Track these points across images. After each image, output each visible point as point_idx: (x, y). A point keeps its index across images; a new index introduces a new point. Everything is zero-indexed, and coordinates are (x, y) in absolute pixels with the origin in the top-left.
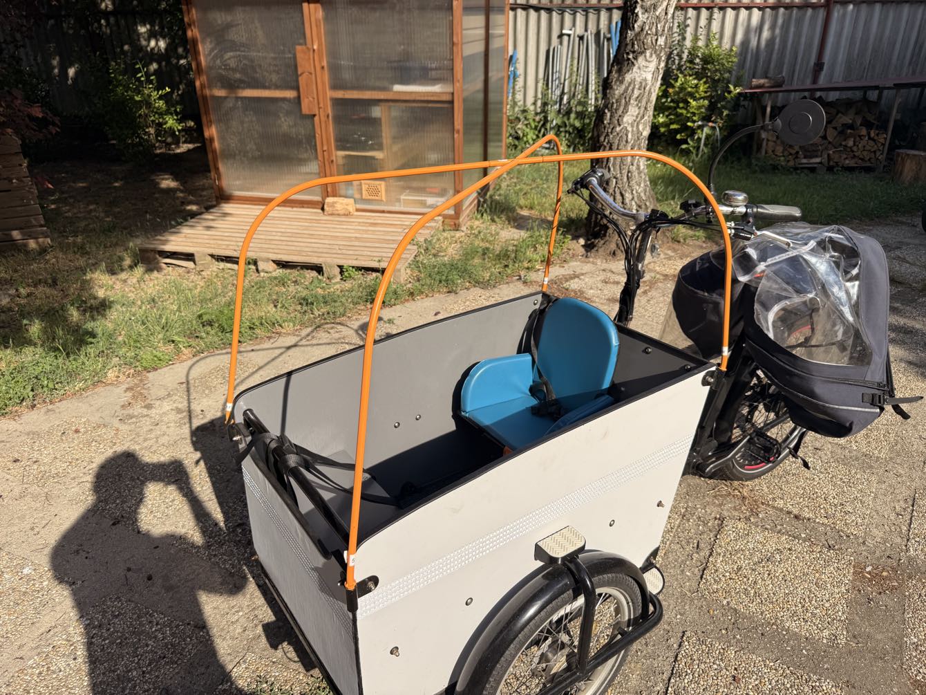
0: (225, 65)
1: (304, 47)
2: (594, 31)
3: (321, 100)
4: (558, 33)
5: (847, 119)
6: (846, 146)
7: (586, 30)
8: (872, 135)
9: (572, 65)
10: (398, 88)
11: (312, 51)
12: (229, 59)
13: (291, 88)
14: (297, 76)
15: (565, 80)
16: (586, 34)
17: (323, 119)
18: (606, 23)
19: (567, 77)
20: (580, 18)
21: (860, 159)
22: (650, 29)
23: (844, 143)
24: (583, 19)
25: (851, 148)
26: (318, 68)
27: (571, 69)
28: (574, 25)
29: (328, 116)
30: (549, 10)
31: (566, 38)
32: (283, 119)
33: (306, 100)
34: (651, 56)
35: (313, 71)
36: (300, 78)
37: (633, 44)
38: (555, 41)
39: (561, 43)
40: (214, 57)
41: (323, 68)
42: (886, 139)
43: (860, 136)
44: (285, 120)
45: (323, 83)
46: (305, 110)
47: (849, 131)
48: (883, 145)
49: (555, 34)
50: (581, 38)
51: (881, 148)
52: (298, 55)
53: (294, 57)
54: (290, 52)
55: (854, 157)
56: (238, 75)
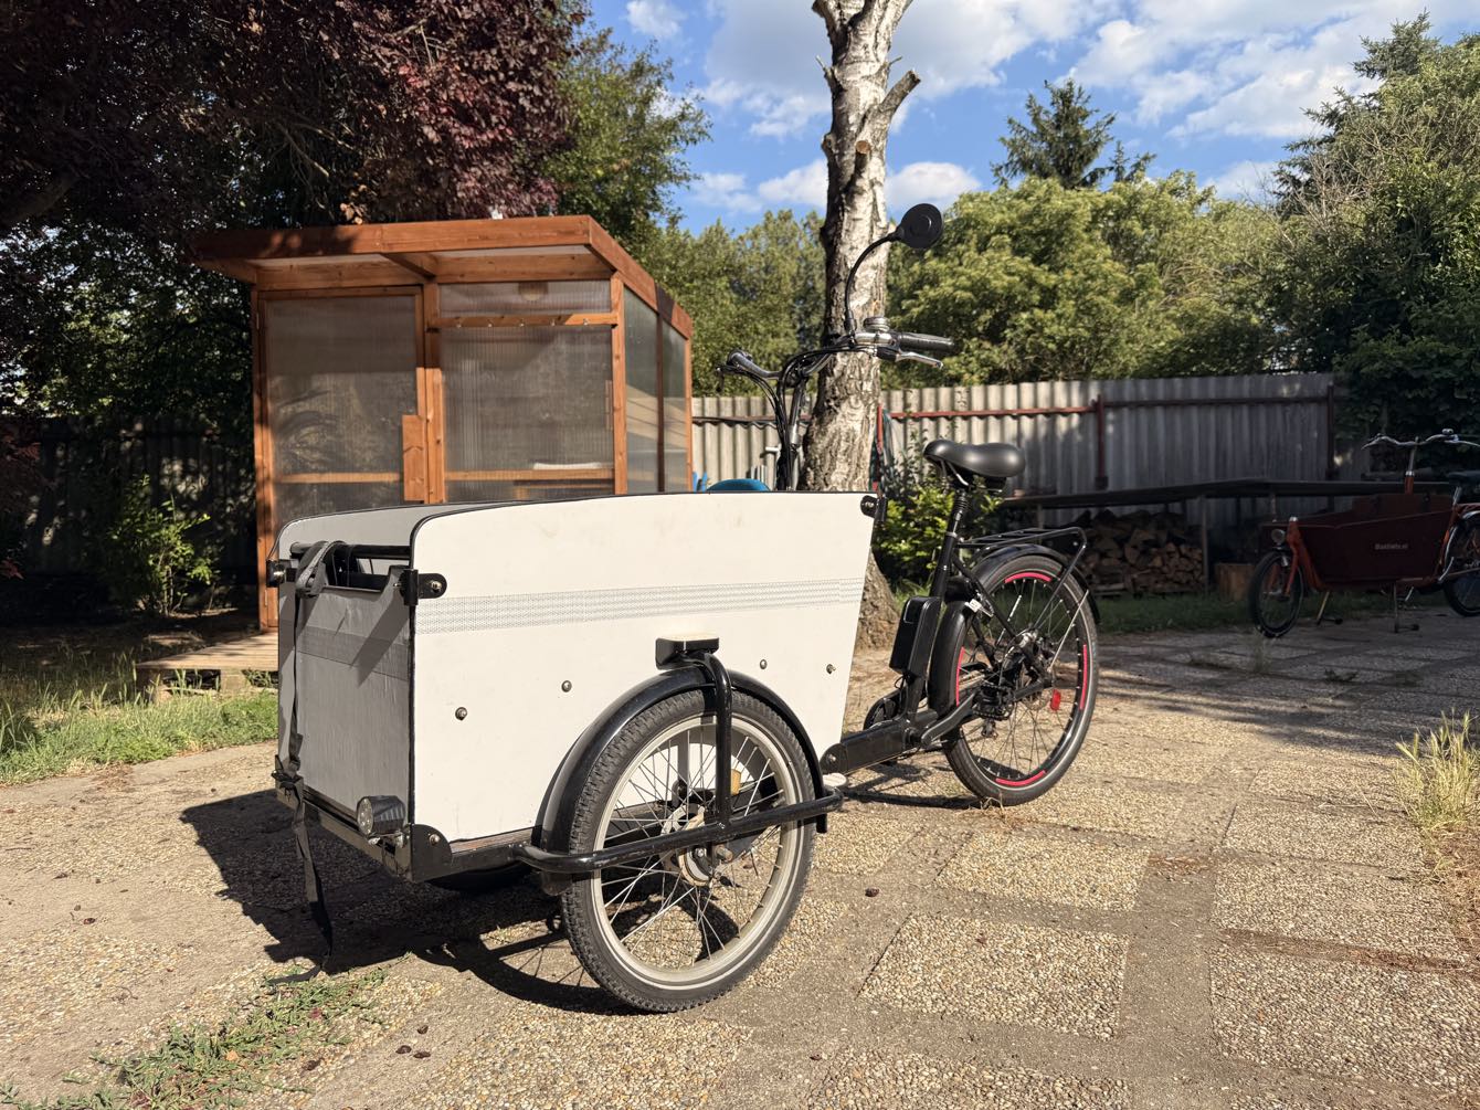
0: (301, 443)
1: (414, 416)
3: (433, 484)
4: (761, 452)
5: (1148, 535)
6: (1153, 568)
8: (1184, 551)
10: (538, 466)
11: (424, 422)
12: (308, 435)
13: (393, 470)
14: (401, 452)
21: (1175, 582)
22: (853, 373)
23: (1149, 564)
25: (1160, 569)
26: (432, 443)
31: (770, 457)
33: (411, 483)
34: (857, 401)
35: (424, 445)
36: (405, 455)
37: (834, 390)
38: (757, 461)
39: (765, 463)
41: (438, 442)
42: (1202, 555)
43: (1169, 553)
45: (437, 462)
46: (407, 496)
49: (757, 452)
51: (1199, 566)
52: (404, 426)
53: (400, 429)
54: (394, 424)
55: (1167, 580)
56: (317, 456)
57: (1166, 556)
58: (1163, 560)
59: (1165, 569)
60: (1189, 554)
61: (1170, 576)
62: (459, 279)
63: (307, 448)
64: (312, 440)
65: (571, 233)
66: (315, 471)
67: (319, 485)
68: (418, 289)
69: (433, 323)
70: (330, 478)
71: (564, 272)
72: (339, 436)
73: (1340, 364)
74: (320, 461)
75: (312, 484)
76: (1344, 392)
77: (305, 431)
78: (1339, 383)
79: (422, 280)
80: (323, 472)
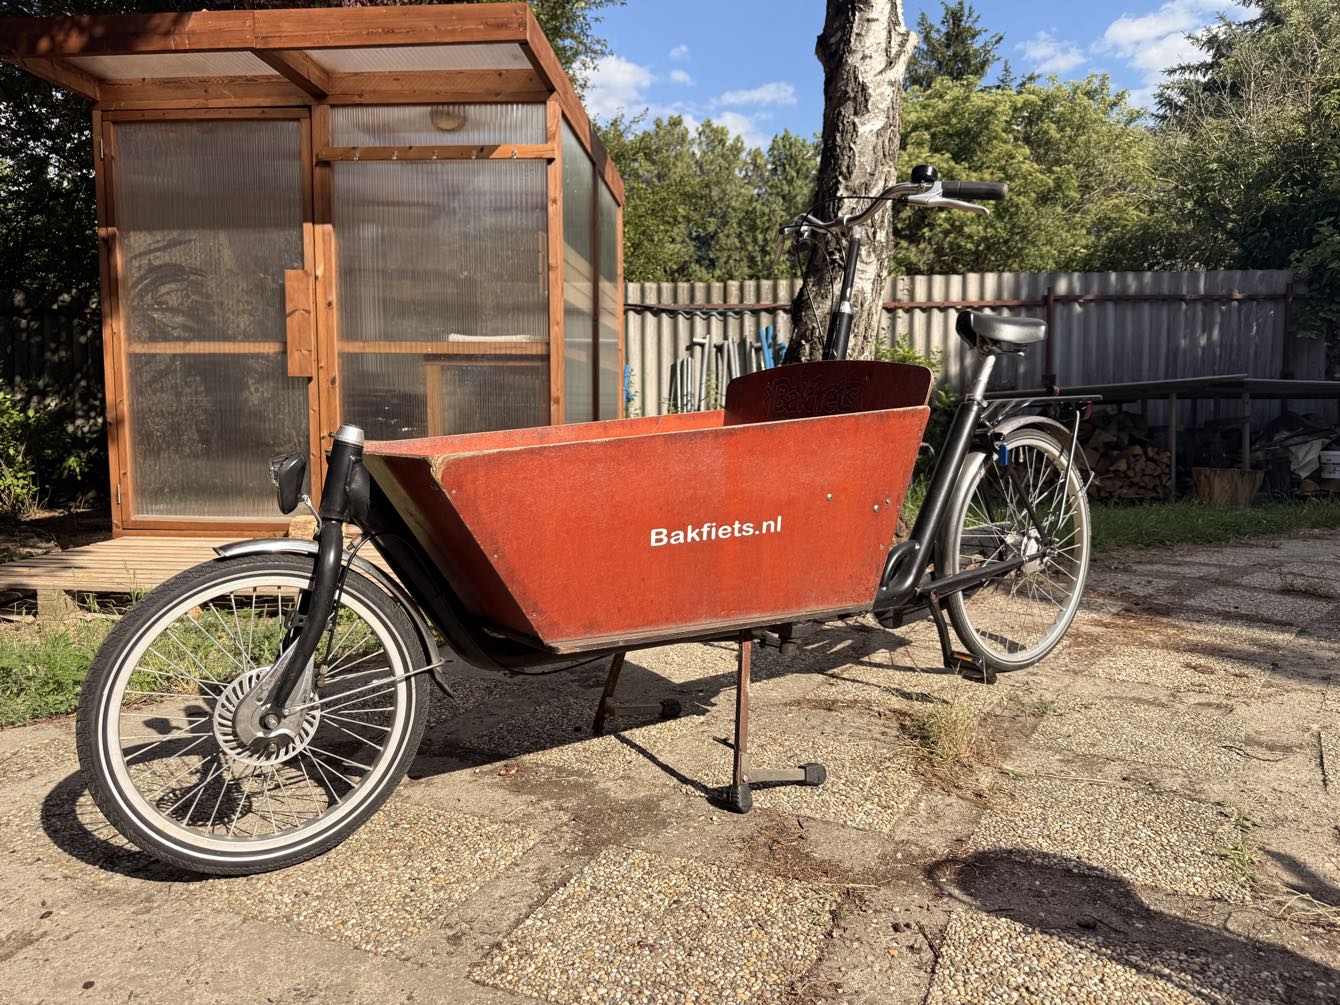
0: (159, 303)
1: (300, 271)
2: (737, 339)
3: (323, 356)
4: (688, 344)
5: (1109, 437)
6: (1116, 472)
7: (726, 338)
8: (1151, 454)
9: (708, 381)
10: (454, 337)
11: (312, 279)
12: (168, 293)
13: (274, 339)
14: (283, 314)
15: (700, 401)
16: (726, 343)
17: (324, 385)
18: (753, 329)
19: (703, 397)
20: (716, 323)
21: (1141, 487)
23: (1112, 468)
24: (721, 325)
25: (1124, 472)
26: (321, 306)
27: (708, 387)
28: (709, 331)
29: (333, 381)
30: (673, 314)
31: (698, 349)
32: (252, 389)
33: (296, 354)
35: (312, 308)
36: (288, 319)
38: (683, 354)
39: (692, 356)
40: (141, 290)
41: (330, 304)
42: (1170, 458)
43: (1135, 456)
44: (257, 390)
45: (329, 329)
46: (293, 370)
47: (1115, 452)
48: (1169, 466)
49: (683, 343)
50: (719, 349)
51: (1167, 471)
52: (288, 284)
53: (282, 289)
54: (274, 281)
55: (1132, 485)
56: (180, 319)
57: (1132, 460)
58: (1128, 464)
59: (1130, 473)
60: (1156, 457)
61: (1135, 480)
62: (357, 100)
63: (167, 309)
64: (173, 301)
65: (502, 26)
66: (178, 339)
67: (182, 356)
68: (304, 112)
69: (324, 155)
70: (196, 348)
71: (489, 92)
72: (208, 296)
73: (1298, 260)
74: (185, 328)
75: (174, 355)
76: (1302, 290)
77: (164, 289)
78: (1297, 280)
79: (309, 100)
80: (187, 340)
